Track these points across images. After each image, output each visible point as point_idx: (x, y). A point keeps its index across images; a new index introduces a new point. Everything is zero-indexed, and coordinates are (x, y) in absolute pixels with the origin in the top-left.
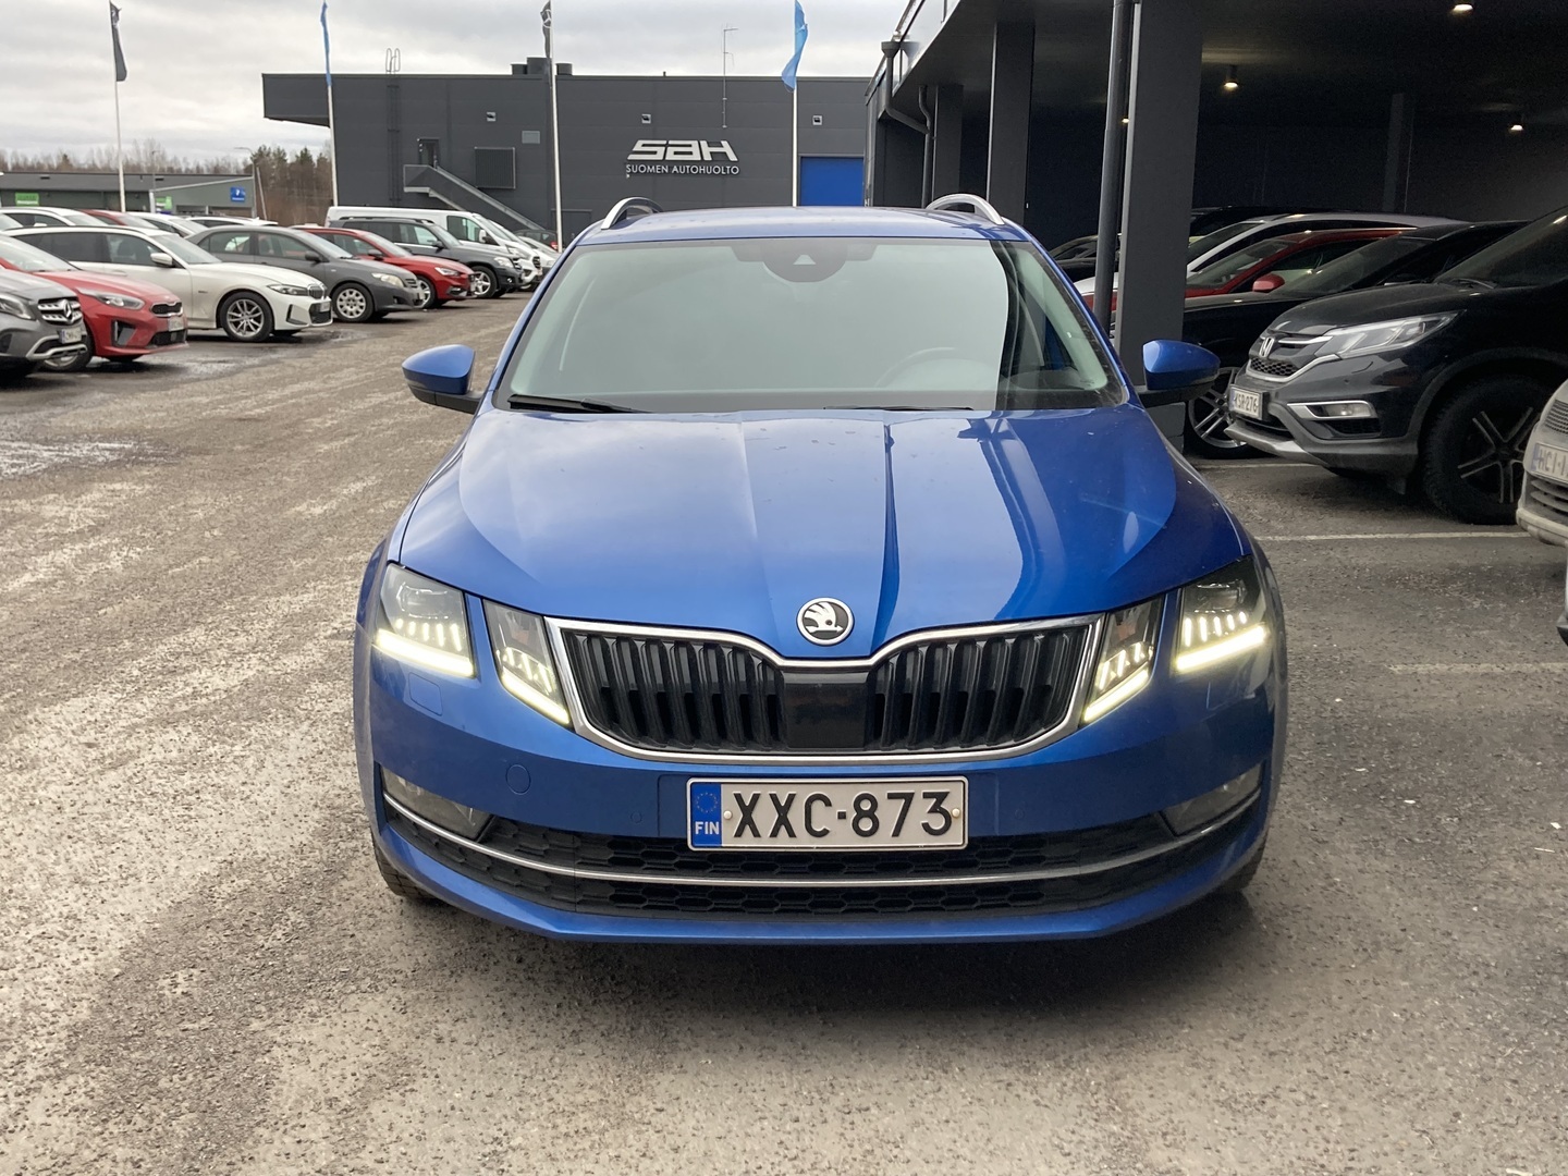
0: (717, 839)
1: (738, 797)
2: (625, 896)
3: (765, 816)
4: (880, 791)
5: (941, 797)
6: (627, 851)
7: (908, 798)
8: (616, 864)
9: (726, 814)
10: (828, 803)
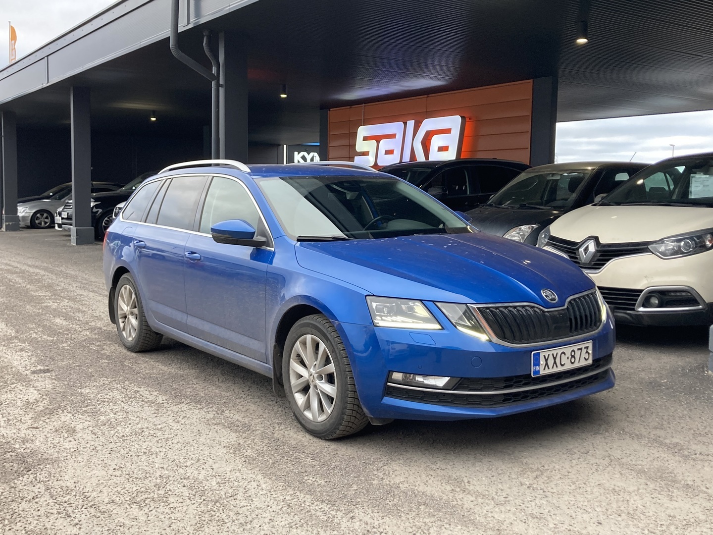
0: (539, 371)
1: (545, 356)
2: (507, 398)
3: (551, 362)
4: (575, 348)
5: (587, 348)
6: (510, 381)
7: (581, 349)
8: (506, 387)
9: (541, 362)
10: (565, 354)
